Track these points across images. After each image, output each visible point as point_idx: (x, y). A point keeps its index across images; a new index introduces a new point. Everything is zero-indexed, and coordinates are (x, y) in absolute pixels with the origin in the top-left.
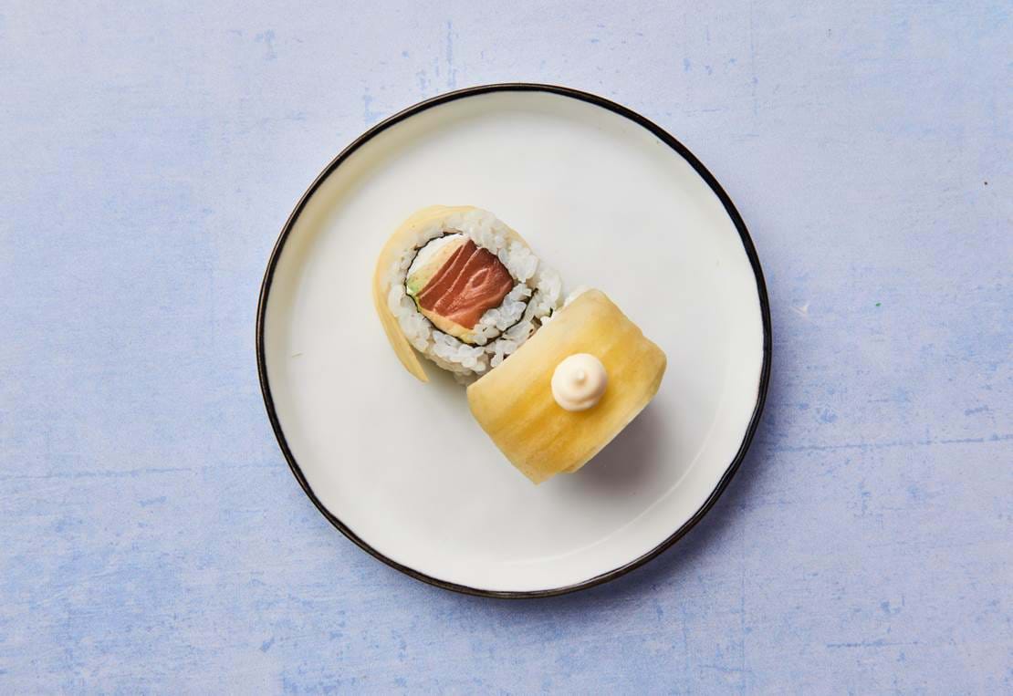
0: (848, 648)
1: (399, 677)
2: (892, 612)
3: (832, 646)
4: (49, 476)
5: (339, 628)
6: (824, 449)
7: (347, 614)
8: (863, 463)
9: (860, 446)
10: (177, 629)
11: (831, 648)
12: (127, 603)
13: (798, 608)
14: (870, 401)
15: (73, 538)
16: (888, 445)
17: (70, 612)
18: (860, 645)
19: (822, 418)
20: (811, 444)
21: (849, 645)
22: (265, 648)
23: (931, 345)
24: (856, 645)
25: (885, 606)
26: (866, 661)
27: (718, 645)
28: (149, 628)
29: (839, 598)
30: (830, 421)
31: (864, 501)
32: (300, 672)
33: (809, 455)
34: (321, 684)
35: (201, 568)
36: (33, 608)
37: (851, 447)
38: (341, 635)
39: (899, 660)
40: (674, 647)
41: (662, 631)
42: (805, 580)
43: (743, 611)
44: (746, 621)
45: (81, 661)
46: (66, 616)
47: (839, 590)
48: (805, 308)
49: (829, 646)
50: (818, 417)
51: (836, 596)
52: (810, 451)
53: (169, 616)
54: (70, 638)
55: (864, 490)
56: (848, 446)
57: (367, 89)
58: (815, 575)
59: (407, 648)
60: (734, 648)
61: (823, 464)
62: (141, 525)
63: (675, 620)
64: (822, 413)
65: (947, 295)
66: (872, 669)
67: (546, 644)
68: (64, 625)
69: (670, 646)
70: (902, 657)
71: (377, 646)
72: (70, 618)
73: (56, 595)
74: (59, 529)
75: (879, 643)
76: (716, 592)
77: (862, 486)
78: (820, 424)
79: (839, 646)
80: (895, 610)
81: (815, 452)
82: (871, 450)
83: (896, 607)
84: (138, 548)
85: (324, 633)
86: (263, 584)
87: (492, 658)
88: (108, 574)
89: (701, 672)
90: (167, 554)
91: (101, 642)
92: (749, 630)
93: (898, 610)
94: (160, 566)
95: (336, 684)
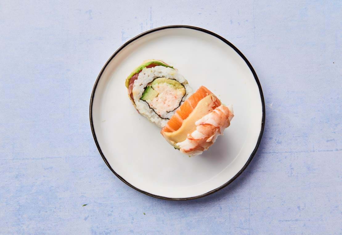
0: (285, 222)
1: (131, 230)
2: (301, 209)
3: (281, 221)
4: (13, 159)
5: (111, 212)
6: (278, 153)
7: (114, 208)
8: (291, 158)
9: (290, 152)
10: (56, 212)
12: (39, 203)
13: (269, 208)
14: (293, 137)
15: (21, 180)
17: (20, 206)
18: (290, 221)
20: (273, 151)
21: (286, 221)
22: (86, 219)
23: (315, 118)
24: (288, 221)
25: (299, 207)
26: (292, 227)
27: (241, 220)
28: (46, 212)
29: (283, 205)
30: (280, 144)
31: (292, 171)
32: (97, 227)
33: (273, 155)
34: (105, 232)
35: (64, 191)
36: (7, 204)
37: (287, 152)
38: (112, 215)
39: (303, 226)
40: (226, 221)
41: (221, 215)
42: (271, 198)
43: (250, 208)
44: (251, 212)
45: (23, 223)
46: (18, 207)
47: (283, 202)
49: (279, 221)
50: (276, 142)
51: (282, 204)
52: (273, 154)
53: (53, 207)
54: (20, 215)
55: (291, 168)
56: (286, 152)
57: (123, 29)
58: (275, 196)
59: (134, 220)
60: (246, 221)
61: (277, 158)
62: (44, 176)
63: (226, 211)
67: (182, 219)
68: (17, 210)
69: (225, 220)
70: (305, 225)
71: (124, 219)
72: (19, 208)
73: (15, 200)
74: (17, 177)
75: (297, 220)
76: (240, 202)
77: (291, 166)
78: (276, 144)
79: (283, 221)
80: (302, 209)
81: (275, 154)
82: (294, 153)
83: (302, 208)
84: (43, 184)
85: (106, 214)
86: (86, 197)
87: (163, 223)
88: (32, 193)
89: (235, 229)
90: (53, 186)
91: (30, 216)
92: (252, 215)
93: (303, 209)
94: (50, 191)
95: (110, 232)
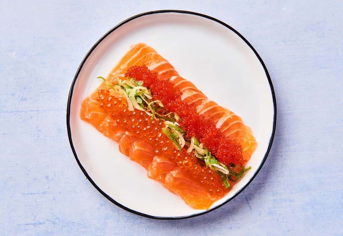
11: (24, 195)
16: (49, 110)
19: (21, 99)
48: (14, 54)
64: (21, 97)
65: (74, 48)
66: (41, 204)
